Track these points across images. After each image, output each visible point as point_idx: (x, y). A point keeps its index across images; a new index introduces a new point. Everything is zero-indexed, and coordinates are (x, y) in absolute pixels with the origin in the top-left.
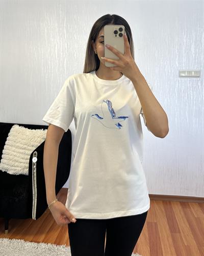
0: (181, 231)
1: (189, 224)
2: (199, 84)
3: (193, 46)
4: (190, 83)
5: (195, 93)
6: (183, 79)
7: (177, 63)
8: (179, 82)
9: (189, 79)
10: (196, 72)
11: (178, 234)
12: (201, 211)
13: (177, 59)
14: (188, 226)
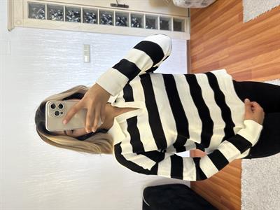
2: (96, 45)
4: (95, 54)
7: (77, 64)
9: (91, 55)
10: (85, 48)
13: (74, 64)
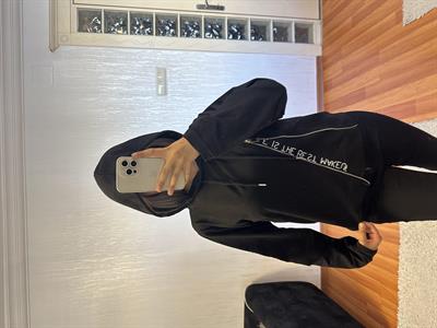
0: (362, 87)
3: (123, 78)
4: (174, 82)
5: (187, 75)
6: (169, 91)
8: (173, 96)
9: (168, 83)
10: (159, 73)
11: (366, 90)
14: (355, 79)
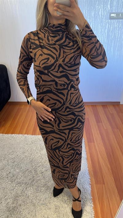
0: (102, 122)
1: (107, 117)
4: (117, 24)
5: (120, 32)
6: (112, 21)
8: (109, 23)
9: (116, 20)
11: (101, 123)
12: (114, 109)
13: (109, 3)
14: (106, 118)
